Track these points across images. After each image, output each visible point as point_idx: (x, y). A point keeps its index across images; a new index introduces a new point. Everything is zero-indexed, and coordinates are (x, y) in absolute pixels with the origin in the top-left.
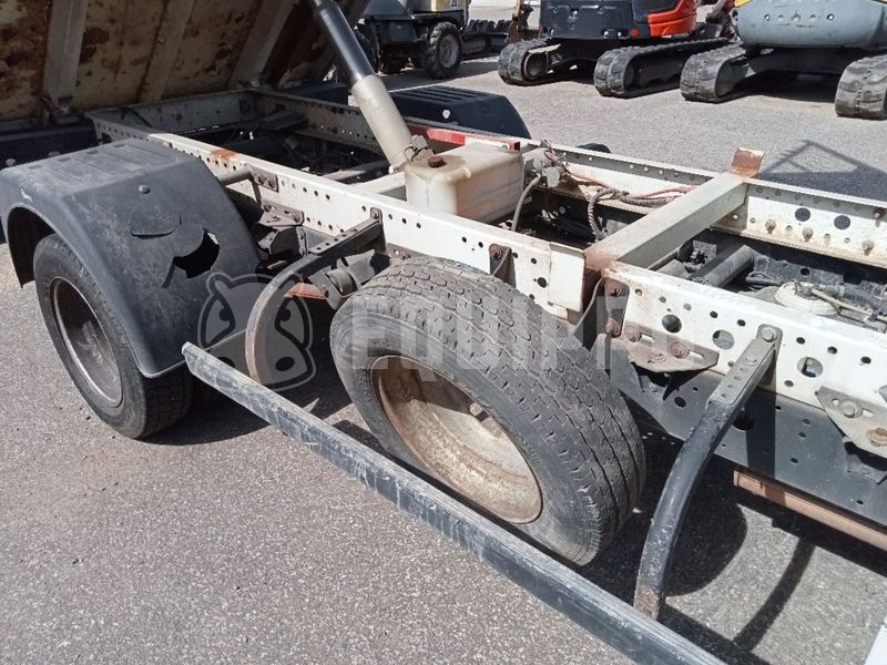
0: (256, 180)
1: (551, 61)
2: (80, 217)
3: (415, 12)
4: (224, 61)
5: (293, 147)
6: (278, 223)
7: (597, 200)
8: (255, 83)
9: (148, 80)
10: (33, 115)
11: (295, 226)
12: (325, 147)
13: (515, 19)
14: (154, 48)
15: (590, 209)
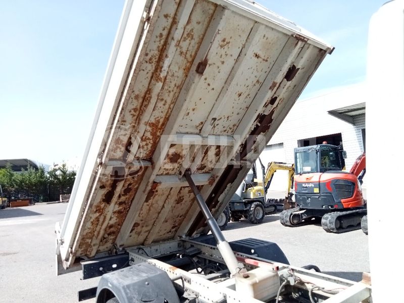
0: (183, 279)
1: (302, 217)
2: (127, 294)
3: (244, 199)
4: (174, 229)
5: (196, 261)
6: (190, 297)
7: (312, 290)
8: (184, 236)
9: (148, 237)
10: (110, 250)
11: (195, 298)
12: (207, 262)
13: (286, 198)
14: (152, 227)
15: (310, 294)
